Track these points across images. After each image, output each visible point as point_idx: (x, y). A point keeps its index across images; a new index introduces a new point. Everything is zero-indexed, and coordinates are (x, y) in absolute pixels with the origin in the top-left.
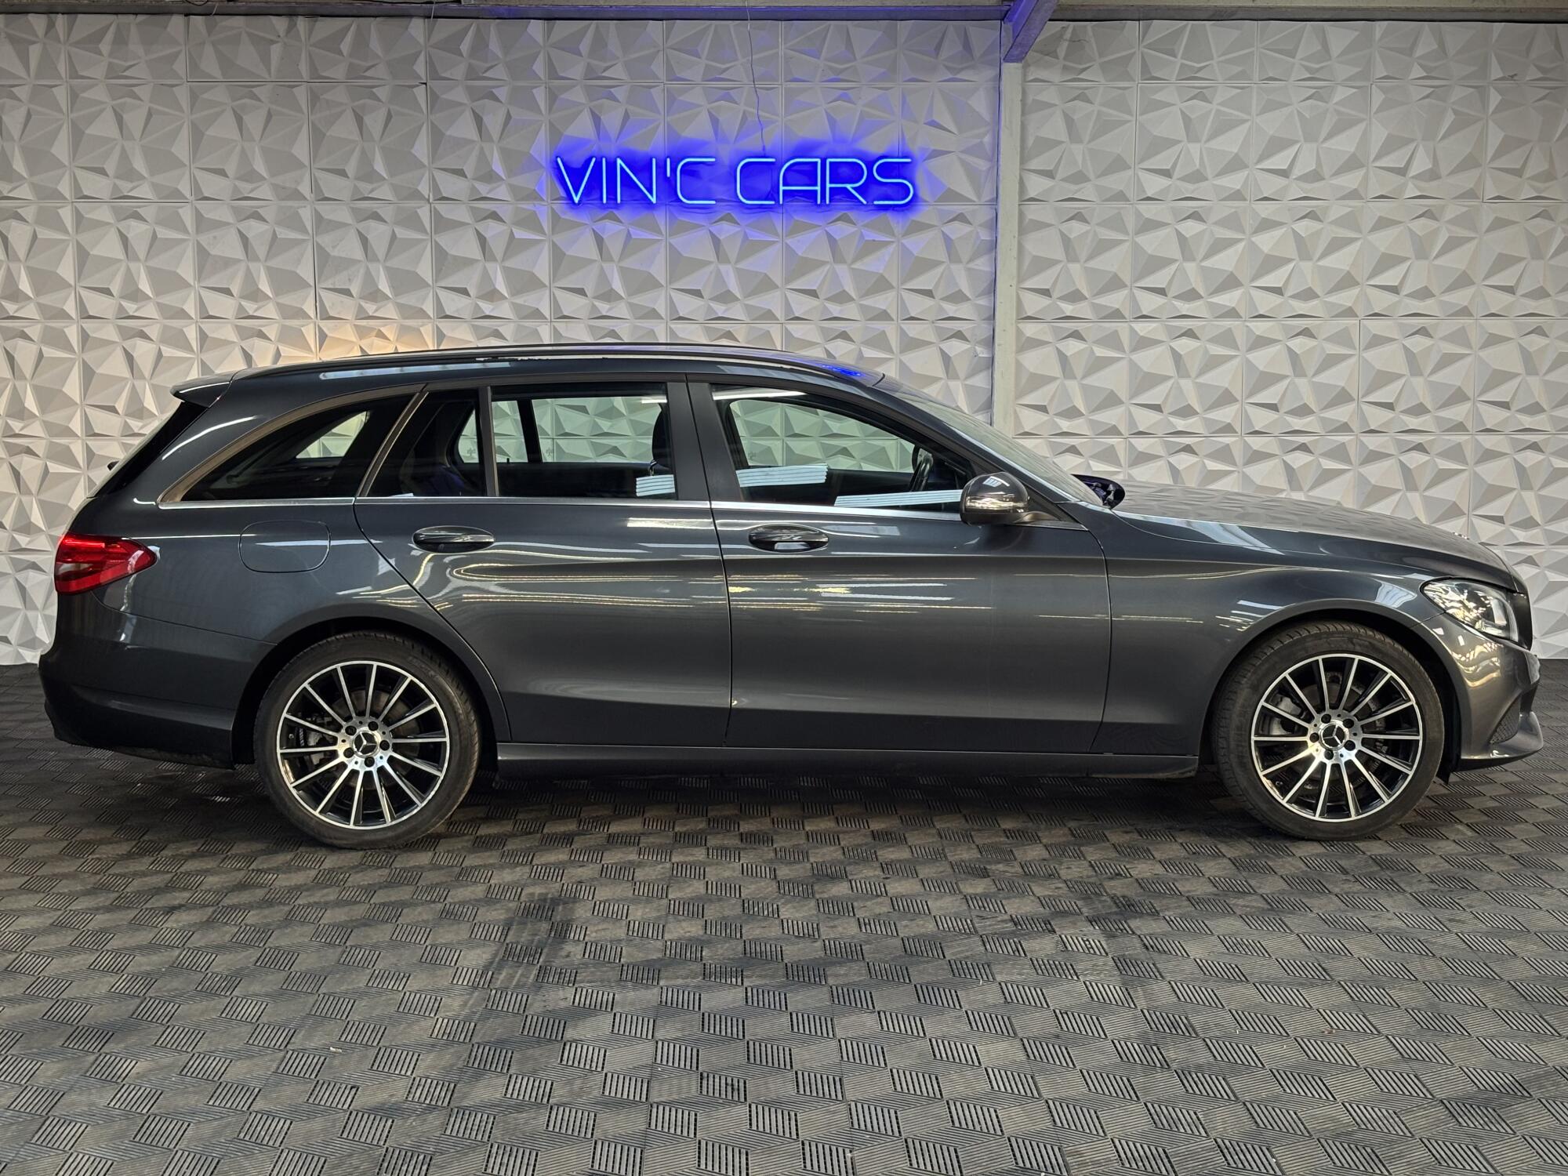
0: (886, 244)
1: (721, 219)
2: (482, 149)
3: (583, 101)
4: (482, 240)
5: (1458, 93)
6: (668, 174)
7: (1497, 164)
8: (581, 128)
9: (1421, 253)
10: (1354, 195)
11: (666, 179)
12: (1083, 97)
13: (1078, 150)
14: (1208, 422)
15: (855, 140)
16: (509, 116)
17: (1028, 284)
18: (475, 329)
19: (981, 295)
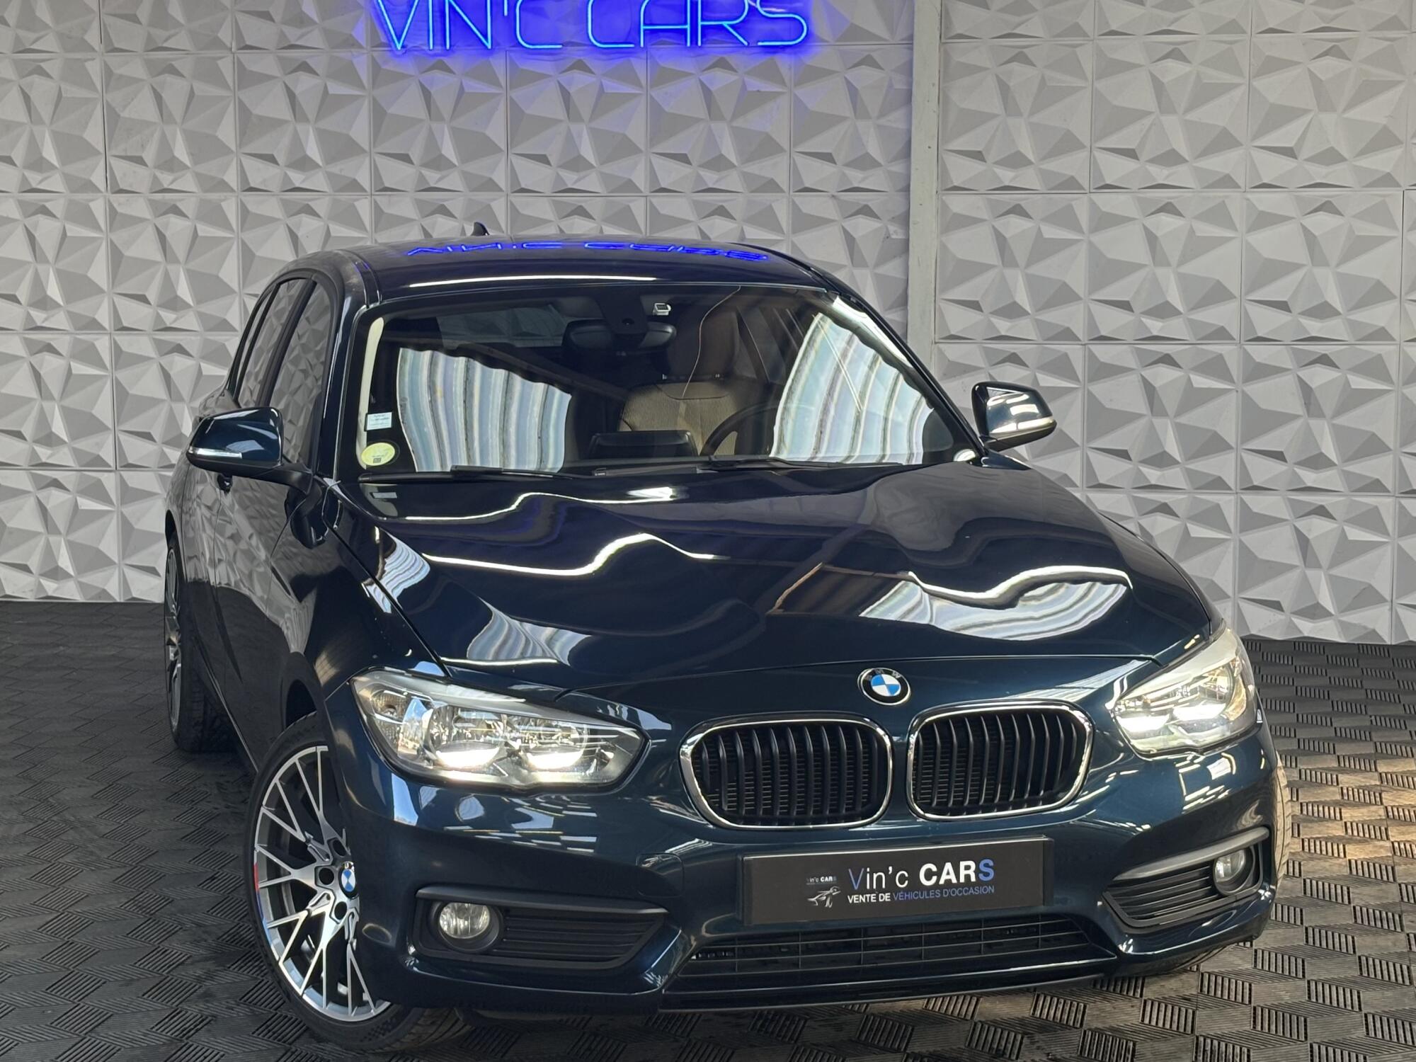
0: (774, 95)
1: (571, 67)
6: (506, 11)
10: (1393, 23)
11: (505, 18)
14: (1193, 324)
17: (959, 144)
18: (285, 203)
19: (895, 159)
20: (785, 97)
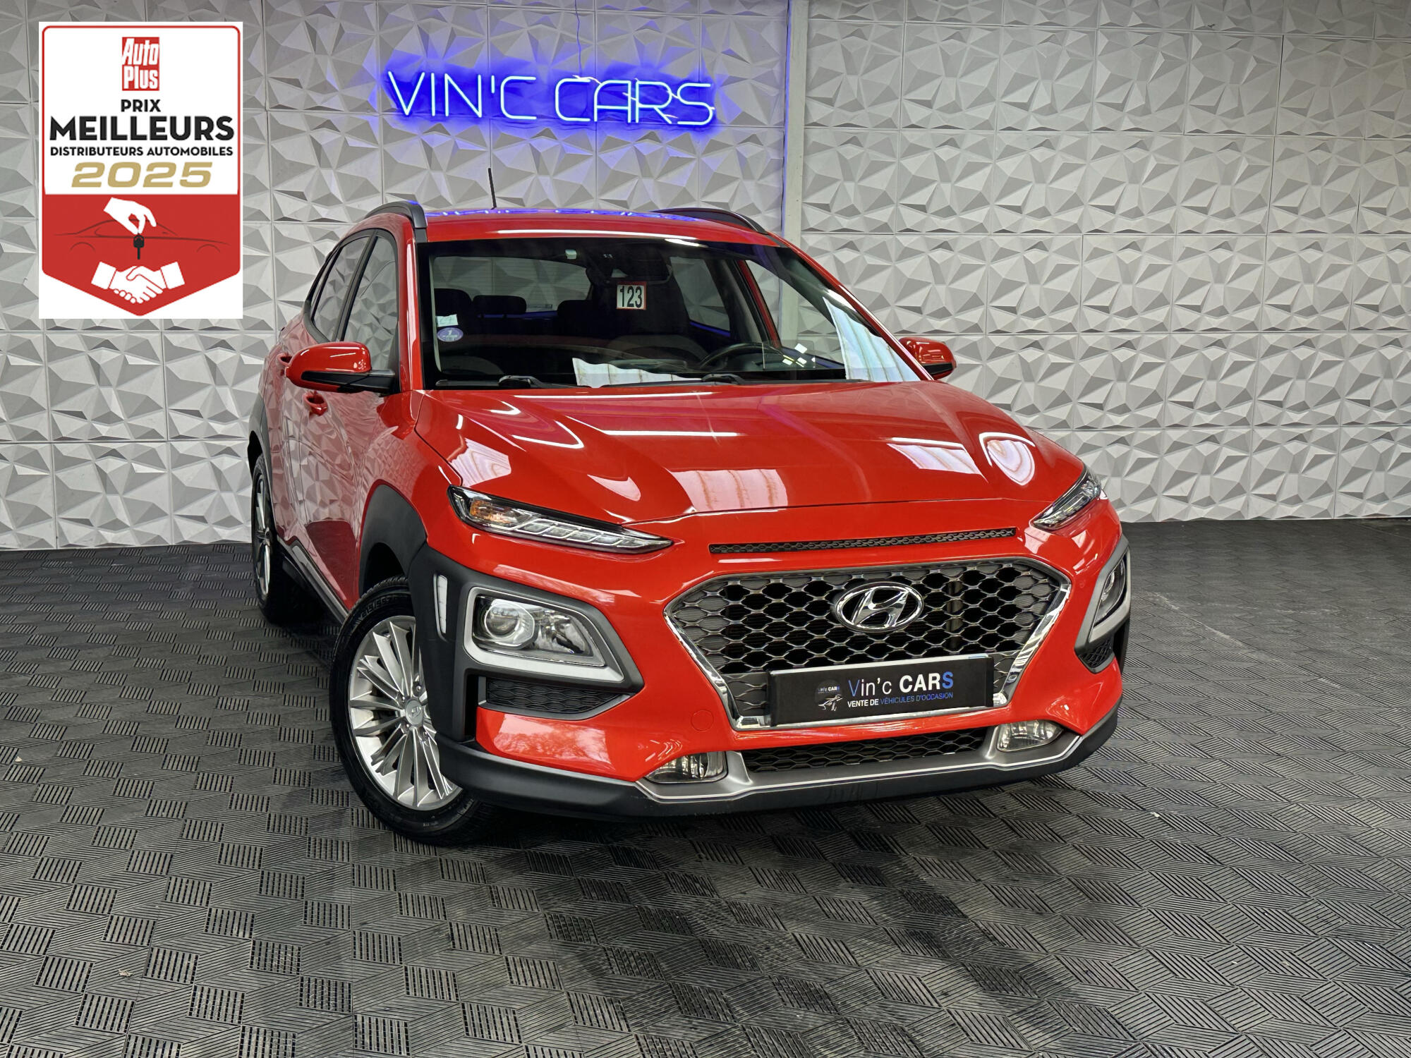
0: (686, 161)
1: (539, 135)
2: (316, 60)
3: (411, 18)
4: (318, 147)
5: (1167, 40)
6: (493, 90)
7: (1196, 102)
8: (411, 44)
9: (1134, 179)
10: (1081, 127)
11: (492, 95)
12: (858, 33)
13: (853, 81)
14: (959, 322)
15: (661, 65)
16: (341, 31)
17: (812, 200)
18: (312, 231)
19: (770, 208)
20: (695, 162)
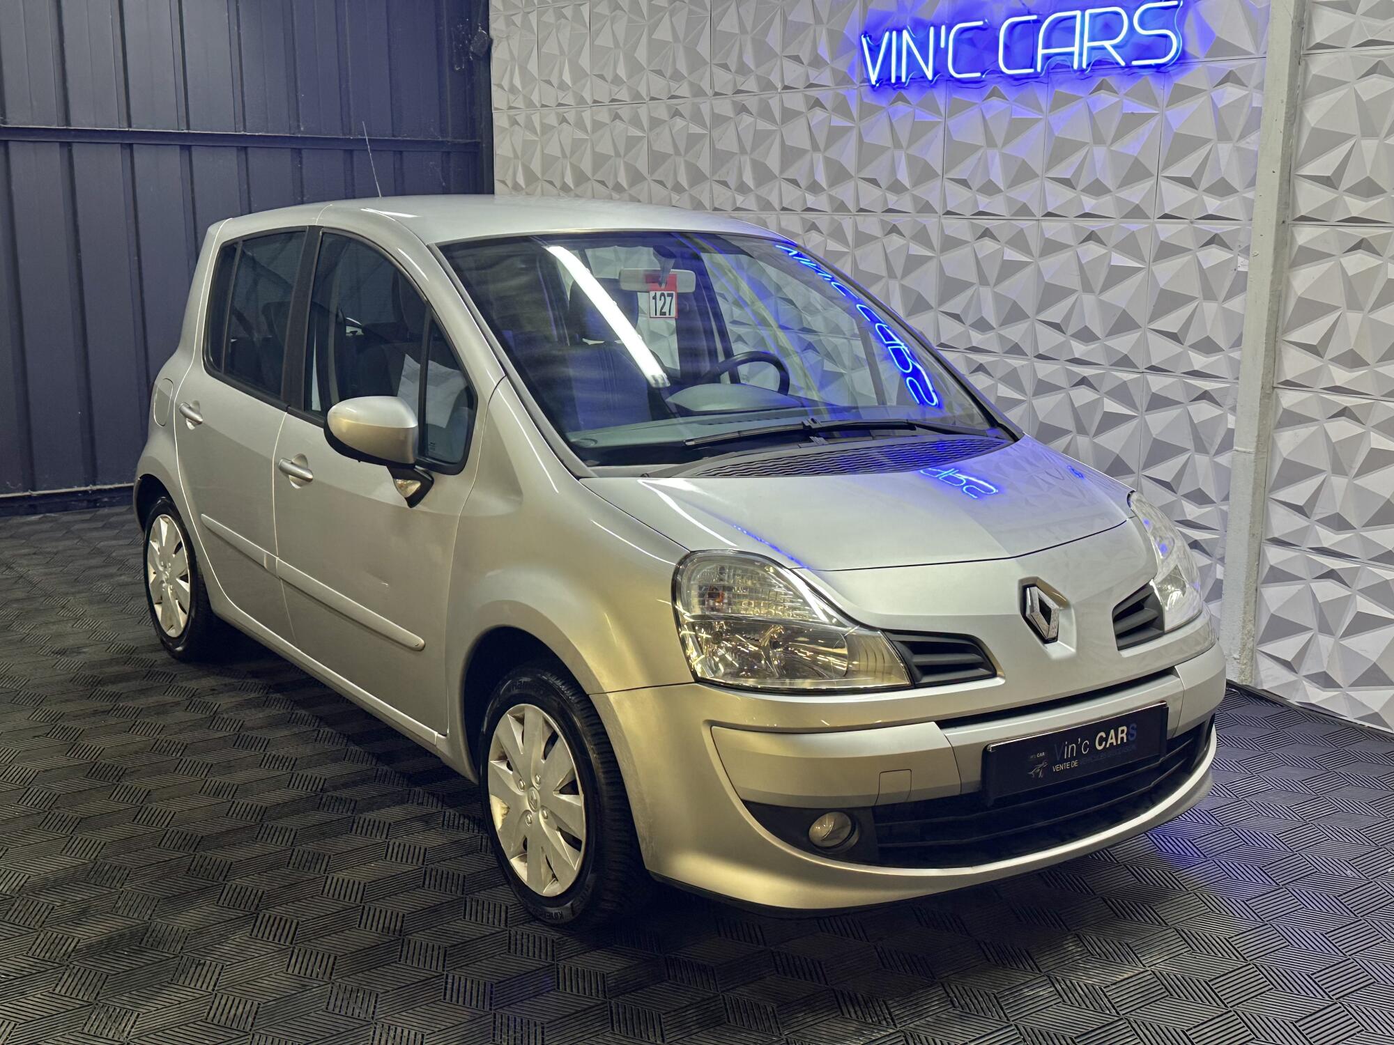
0: (1147, 117)
1: (989, 97)
2: (815, 31)
4: (811, 129)
6: (943, 44)
11: (942, 50)
17: (1311, 168)
19: (1250, 185)
20: (1157, 118)
